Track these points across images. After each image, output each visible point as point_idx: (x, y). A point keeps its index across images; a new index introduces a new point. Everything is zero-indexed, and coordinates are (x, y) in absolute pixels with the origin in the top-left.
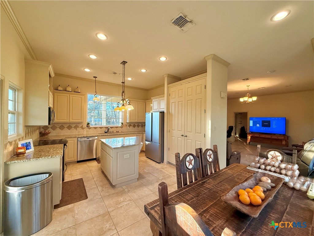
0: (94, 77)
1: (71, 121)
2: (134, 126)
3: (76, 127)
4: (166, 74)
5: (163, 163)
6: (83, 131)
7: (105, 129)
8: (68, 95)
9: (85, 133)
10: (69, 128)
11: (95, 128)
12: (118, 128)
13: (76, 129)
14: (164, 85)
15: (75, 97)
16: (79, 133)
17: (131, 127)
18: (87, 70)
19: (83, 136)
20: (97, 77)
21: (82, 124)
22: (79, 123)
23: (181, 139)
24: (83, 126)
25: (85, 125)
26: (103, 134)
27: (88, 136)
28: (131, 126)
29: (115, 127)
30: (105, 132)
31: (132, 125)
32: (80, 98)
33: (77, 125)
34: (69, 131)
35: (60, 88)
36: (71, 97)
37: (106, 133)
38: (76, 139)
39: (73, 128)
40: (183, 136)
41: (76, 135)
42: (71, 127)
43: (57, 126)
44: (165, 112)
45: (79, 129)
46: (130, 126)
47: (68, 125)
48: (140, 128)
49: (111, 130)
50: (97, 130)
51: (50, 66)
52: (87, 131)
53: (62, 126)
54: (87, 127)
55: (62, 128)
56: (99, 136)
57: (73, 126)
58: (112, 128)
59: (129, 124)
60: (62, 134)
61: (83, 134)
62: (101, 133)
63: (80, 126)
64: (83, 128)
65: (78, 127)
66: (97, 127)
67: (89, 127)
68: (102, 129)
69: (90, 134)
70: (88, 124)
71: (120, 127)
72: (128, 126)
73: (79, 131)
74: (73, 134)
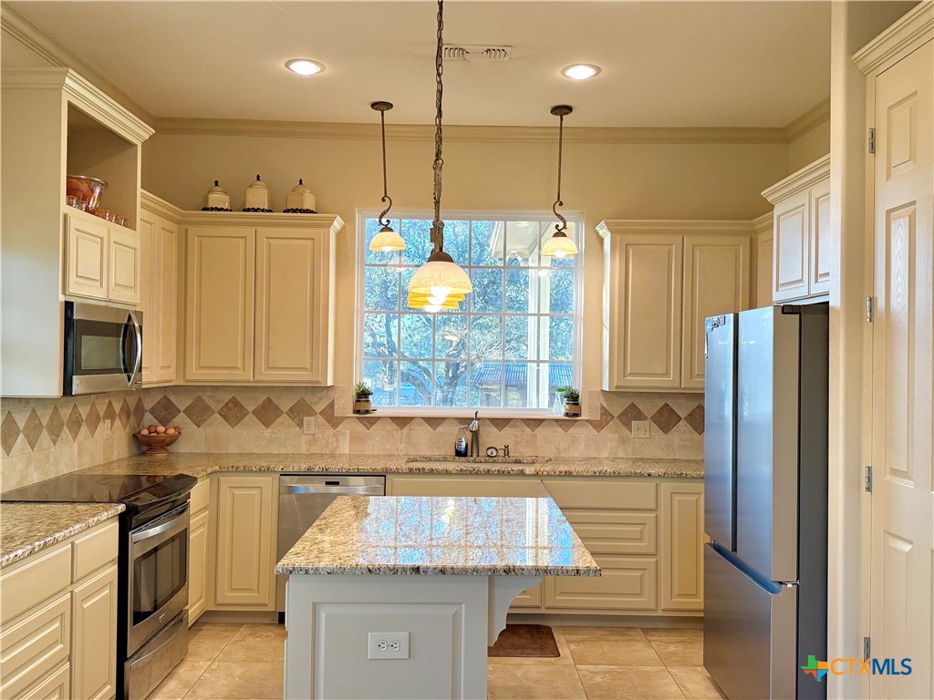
0: (374, 105)
1: (266, 376)
2: (666, 420)
3: (300, 412)
6: (336, 435)
7: (455, 429)
8: (249, 232)
9: (345, 448)
10: (267, 413)
11: (402, 421)
12: (541, 432)
13: (300, 425)
15: (282, 242)
16: (315, 450)
18: (305, 68)
19: (303, 467)
20: (389, 106)
21: (331, 395)
22: (313, 390)
24: (332, 405)
25: (345, 405)
26: (445, 459)
27: (334, 466)
28: (639, 416)
29: (525, 421)
30: (459, 453)
31: (649, 409)
32: (309, 242)
33: (303, 402)
34: (267, 432)
35: (216, 198)
36: (263, 243)
37: (464, 454)
38: (270, 485)
39: (284, 418)
42: (277, 412)
43: (213, 405)
44: (835, 301)
45: (313, 423)
46: (631, 415)
47: (261, 401)
49: (492, 438)
50: (408, 436)
51: (68, 81)
52: (355, 439)
53: (234, 401)
54: (358, 412)
55: (233, 412)
56: (397, 472)
57: (285, 404)
58: (500, 423)
59: (625, 403)
60: (233, 449)
61: (333, 455)
62: (436, 453)
63: (319, 408)
64: (332, 419)
65: (311, 412)
66: (412, 418)
67: (367, 412)
68: (440, 429)
69: (373, 456)
70: (363, 395)
71: (557, 421)
72: (620, 417)
73: (311, 437)
74: (283, 452)
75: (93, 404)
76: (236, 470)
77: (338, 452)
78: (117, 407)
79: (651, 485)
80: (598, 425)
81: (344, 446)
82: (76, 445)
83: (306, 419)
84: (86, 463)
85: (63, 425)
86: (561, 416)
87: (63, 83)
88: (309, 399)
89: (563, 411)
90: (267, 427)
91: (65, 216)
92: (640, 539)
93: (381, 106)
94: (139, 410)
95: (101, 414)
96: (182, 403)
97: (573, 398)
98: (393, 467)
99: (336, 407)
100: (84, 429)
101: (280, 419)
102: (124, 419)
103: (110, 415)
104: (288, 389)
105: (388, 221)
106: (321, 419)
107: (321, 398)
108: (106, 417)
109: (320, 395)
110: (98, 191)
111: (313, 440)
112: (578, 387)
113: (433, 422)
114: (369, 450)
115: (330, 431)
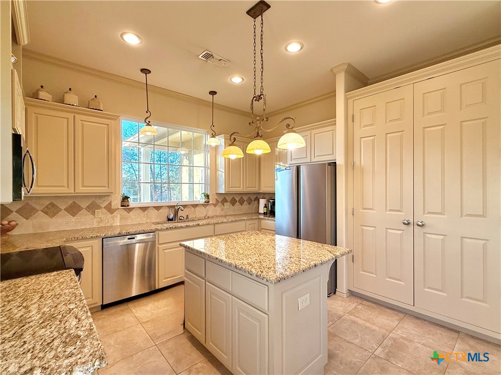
1: (81, 190)
2: (233, 202)
3: (92, 208)
4: (343, 64)
5: (335, 293)
6: (112, 217)
7: (167, 210)
8: (71, 116)
9: (117, 223)
10: (74, 209)
11: (144, 209)
12: (197, 209)
13: (93, 213)
14: (333, 94)
15: (89, 124)
16: (101, 225)
17: (227, 205)
19: (116, 233)
21: (110, 198)
22: (101, 196)
23: (400, 232)
24: (110, 204)
25: (116, 202)
27: (132, 230)
28: (226, 201)
29: (192, 205)
30: (169, 220)
31: (229, 198)
32: (105, 126)
33: (94, 202)
34: (74, 219)
35: (42, 94)
36: (79, 124)
37: (172, 220)
38: (97, 243)
39: (84, 211)
40: (408, 224)
41: (94, 229)
42: (79, 209)
43: (37, 207)
44: (340, 162)
45: (101, 213)
46: (224, 201)
48: (245, 206)
49: (182, 213)
50: (147, 214)
52: (122, 218)
53: (52, 205)
54: (121, 206)
55: (51, 210)
56: (160, 230)
57: (84, 204)
59: (222, 197)
60: (52, 229)
61: (111, 227)
62: (159, 220)
63: (103, 206)
64: (110, 209)
65: (99, 208)
66: (149, 207)
67: (128, 206)
68: (160, 211)
69: (131, 225)
70: (125, 198)
71: (202, 204)
72: (221, 202)
73: (100, 219)
74: (83, 227)
76: (78, 239)
77: (114, 225)
79: (244, 223)
80: (215, 205)
83: (96, 211)
88: (98, 201)
89: (204, 201)
90: (74, 216)
93: (146, 71)
97: (207, 196)
99: (112, 204)
101: (81, 212)
105: (149, 122)
106: (105, 211)
107: (104, 201)
109: (103, 199)
111: (101, 221)
112: (209, 192)
113: (158, 208)
114: (129, 222)
115: (109, 216)
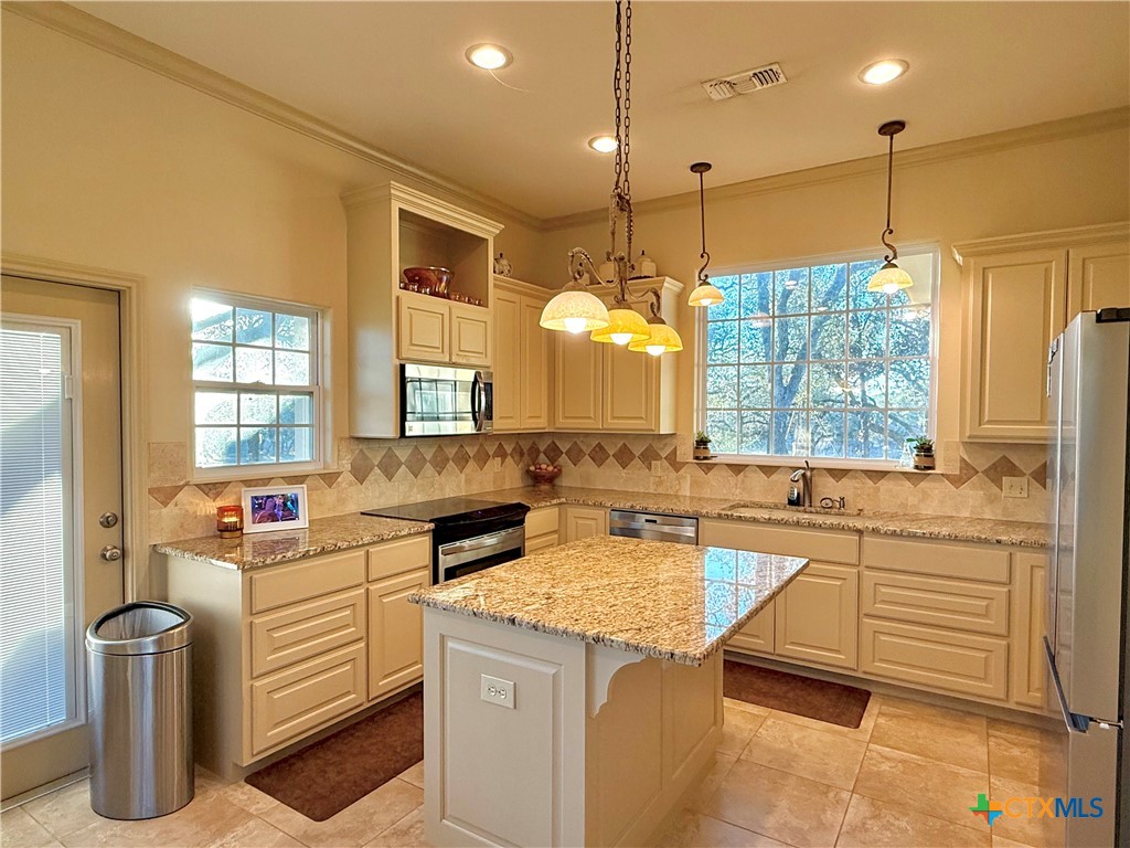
0: (693, 170)
1: (613, 424)
3: (649, 457)
6: (678, 479)
9: (686, 490)
10: (624, 457)
11: (737, 468)
12: (884, 484)
13: (649, 468)
16: (660, 490)
17: (1018, 486)
19: (628, 504)
20: (708, 166)
22: (654, 437)
24: (674, 451)
25: (686, 452)
26: (776, 507)
28: (1013, 471)
29: (866, 472)
30: (791, 502)
33: (651, 448)
34: (623, 473)
37: (796, 503)
39: (637, 461)
41: (646, 495)
42: (632, 456)
43: (584, 448)
45: (660, 467)
46: (1002, 470)
47: (619, 446)
50: (743, 482)
51: (392, 191)
52: (695, 484)
53: (600, 447)
54: (697, 458)
55: (599, 456)
56: (707, 516)
57: (638, 450)
58: (838, 474)
59: (996, 456)
61: (677, 497)
62: (770, 500)
63: (664, 454)
64: (676, 465)
65: (657, 457)
66: (747, 466)
67: (705, 458)
68: (774, 477)
70: (702, 442)
71: (904, 473)
72: (986, 472)
73: (658, 479)
74: (636, 490)
75: (481, 445)
76: (578, 504)
77: (680, 494)
78: (509, 448)
79: (1003, 554)
80: (957, 481)
81: (684, 489)
82: (463, 476)
83: (653, 462)
84: (475, 489)
85: (448, 460)
86: (910, 468)
87: (390, 194)
88: (656, 445)
89: (912, 464)
90: (624, 468)
91: (398, 298)
92: (986, 616)
93: (700, 168)
94: (534, 451)
95: (491, 453)
96: (564, 446)
97: (925, 450)
98: (704, 511)
99: (678, 453)
100: (472, 464)
101: (633, 462)
102: (517, 458)
103: (501, 454)
104: (639, 437)
105: (706, 276)
106: (666, 463)
107: (666, 445)
108: (495, 455)
109: (664, 442)
110: (445, 278)
111: (660, 483)
112: (932, 437)
113: (768, 470)
114: (707, 493)
115: (673, 474)
